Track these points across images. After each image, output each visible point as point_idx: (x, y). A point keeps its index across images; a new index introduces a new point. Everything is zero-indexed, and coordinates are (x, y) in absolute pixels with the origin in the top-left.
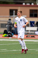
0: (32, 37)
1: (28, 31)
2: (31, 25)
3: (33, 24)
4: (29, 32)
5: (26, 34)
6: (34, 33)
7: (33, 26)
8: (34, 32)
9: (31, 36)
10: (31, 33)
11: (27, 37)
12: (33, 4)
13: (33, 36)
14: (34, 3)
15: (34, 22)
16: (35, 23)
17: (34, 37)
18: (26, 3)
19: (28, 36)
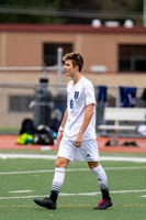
0: (126, 144)
1: (111, 123)
2: (122, 100)
3: (130, 96)
4: (116, 127)
5: (104, 134)
6: (136, 132)
7: (133, 106)
8: (133, 128)
9: (122, 142)
10: (125, 132)
11: (108, 144)
12: (129, 24)
13: (129, 141)
14: (134, 21)
15: (133, 91)
16: (139, 94)
17: (134, 144)
18: (103, 21)
19: (112, 143)
